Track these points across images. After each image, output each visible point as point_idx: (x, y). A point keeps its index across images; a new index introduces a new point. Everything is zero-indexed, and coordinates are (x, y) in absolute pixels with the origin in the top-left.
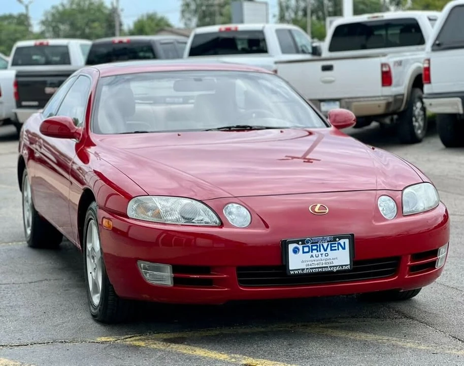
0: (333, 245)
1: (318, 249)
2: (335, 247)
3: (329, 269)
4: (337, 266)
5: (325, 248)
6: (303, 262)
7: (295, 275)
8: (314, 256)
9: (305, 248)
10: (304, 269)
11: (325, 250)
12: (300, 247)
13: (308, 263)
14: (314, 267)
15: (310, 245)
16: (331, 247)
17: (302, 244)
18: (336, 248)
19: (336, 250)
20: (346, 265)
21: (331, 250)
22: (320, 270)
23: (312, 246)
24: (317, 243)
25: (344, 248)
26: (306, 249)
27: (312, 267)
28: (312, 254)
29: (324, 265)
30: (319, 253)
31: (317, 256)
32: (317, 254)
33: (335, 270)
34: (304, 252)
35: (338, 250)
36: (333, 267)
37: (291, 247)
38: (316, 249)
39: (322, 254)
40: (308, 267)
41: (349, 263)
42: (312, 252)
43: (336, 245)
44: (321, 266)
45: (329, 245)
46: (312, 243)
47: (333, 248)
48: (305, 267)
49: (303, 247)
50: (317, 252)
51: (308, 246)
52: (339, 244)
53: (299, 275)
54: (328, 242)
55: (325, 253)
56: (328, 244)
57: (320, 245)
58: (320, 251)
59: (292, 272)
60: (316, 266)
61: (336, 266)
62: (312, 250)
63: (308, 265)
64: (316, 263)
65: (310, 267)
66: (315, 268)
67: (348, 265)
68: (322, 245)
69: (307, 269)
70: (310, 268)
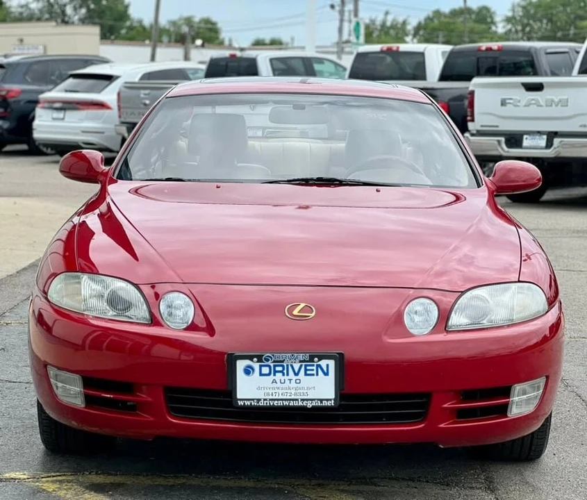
0: (308, 368)
1: (285, 371)
2: (313, 370)
3: (300, 404)
4: (314, 400)
5: (296, 371)
6: (259, 388)
7: (244, 408)
8: (278, 381)
9: (263, 368)
10: (260, 400)
11: (296, 374)
12: (256, 366)
13: (268, 391)
14: (277, 397)
15: (272, 365)
16: (306, 370)
17: (258, 362)
18: (315, 372)
19: (313, 375)
20: (327, 400)
21: (306, 374)
22: (286, 403)
23: (275, 366)
24: (283, 361)
25: (326, 374)
26: (265, 370)
27: (274, 397)
28: (274, 377)
29: (293, 397)
30: (286, 377)
31: (283, 381)
32: (283, 378)
33: (309, 405)
34: (261, 374)
35: (317, 375)
36: (307, 400)
37: (241, 365)
38: (282, 372)
39: (290, 380)
40: (266, 397)
41: (332, 396)
42: (275, 375)
43: (315, 368)
44: (288, 397)
45: (303, 367)
46: (274, 362)
47: (308, 372)
48: (262, 397)
49: (261, 366)
50: (284, 375)
51: (269, 366)
52: (319, 366)
53: (251, 408)
54: (301, 361)
55: (295, 378)
56: (301, 366)
57: (287, 365)
58: (288, 375)
59: (240, 403)
60: (281, 397)
61: (312, 400)
62: (275, 372)
63: (268, 394)
64: (281, 392)
65: (271, 397)
66: (278, 400)
67: (331, 400)
68: (292, 366)
69: (265, 400)
70: (270, 400)
